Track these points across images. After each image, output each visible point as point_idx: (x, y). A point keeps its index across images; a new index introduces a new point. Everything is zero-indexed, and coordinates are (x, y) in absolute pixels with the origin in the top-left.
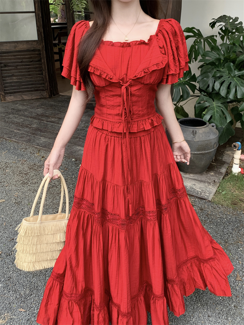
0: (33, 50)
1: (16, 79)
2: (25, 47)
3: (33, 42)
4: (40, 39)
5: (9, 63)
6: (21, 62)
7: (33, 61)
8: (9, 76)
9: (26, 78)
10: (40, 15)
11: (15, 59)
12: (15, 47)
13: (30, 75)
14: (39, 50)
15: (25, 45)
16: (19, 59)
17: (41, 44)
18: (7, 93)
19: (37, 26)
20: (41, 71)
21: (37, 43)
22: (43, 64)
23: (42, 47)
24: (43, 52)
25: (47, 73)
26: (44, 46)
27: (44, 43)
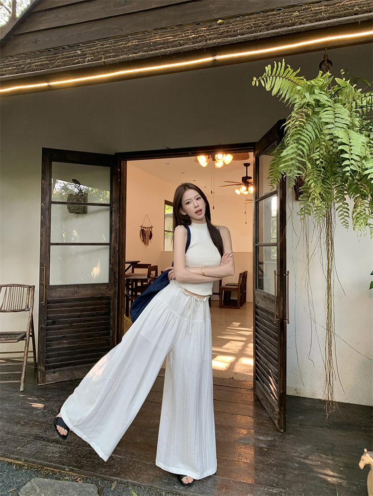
0: (100, 298)
1: (67, 343)
2: (88, 293)
3: (101, 286)
4: (112, 282)
5: (61, 317)
6: (79, 316)
7: (97, 313)
8: (56, 339)
9: (84, 340)
10: (117, 249)
11: (70, 311)
12: (74, 294)
13: (89, 336)
15: (88, 291)
17: (113, 288)
18: (50, 368)
19: (110, 263)
20: (108, 329)
21: (108, 287)
22: (111, 319)
23: (114, 293)
24: (114, 301)
25: (116, 333)
26: (116, 292)
27: (117, 287)
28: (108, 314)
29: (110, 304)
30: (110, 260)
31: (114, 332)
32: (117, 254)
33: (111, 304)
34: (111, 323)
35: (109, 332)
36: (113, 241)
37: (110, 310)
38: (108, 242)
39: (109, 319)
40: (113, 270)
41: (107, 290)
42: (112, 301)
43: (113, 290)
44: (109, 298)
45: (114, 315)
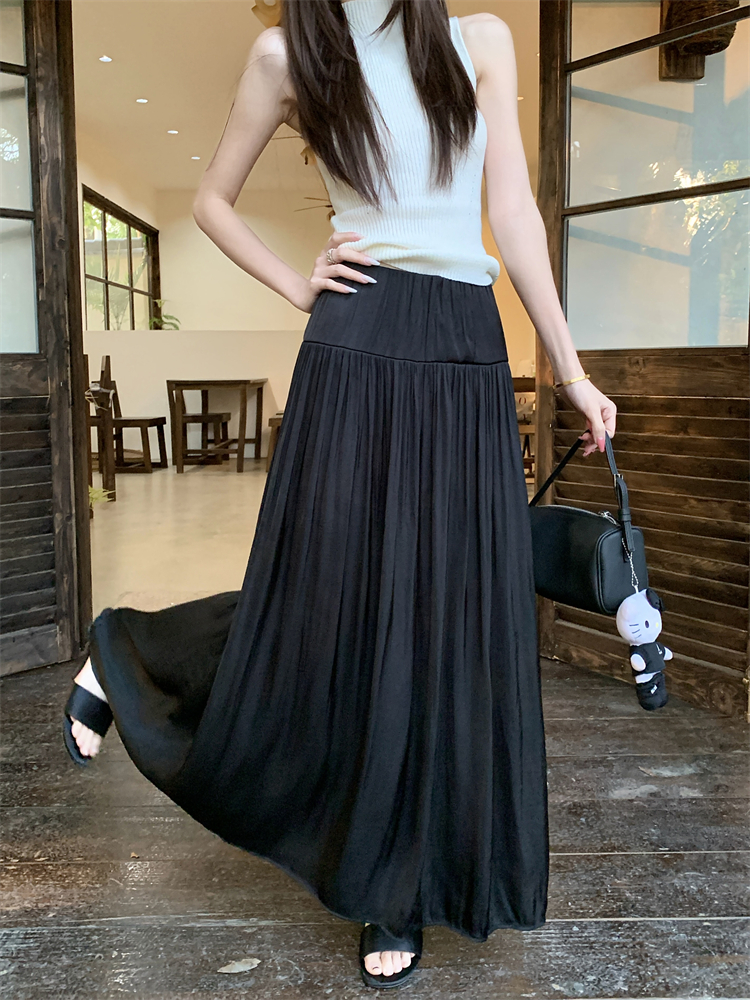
0: (13, 405)
3: (15, 363)
4: (51, 349)
17: (56, 371)
19: (39, 285)
20: (43, 510)
21: (35, 367)
22: (54, 478)
23: (59, 386)
24: (59, 417)
25: (74, 520)
26: (66, 384)
27: (69, 369)
28: (43, 458)
29: (47, 427)
30: (39, 273)
31: (69, 518)
32: (63, 249)
33: (53, 426)
34: (57, 489)
35: (51, 522)
36: (44, 204)
37: (49, 445)
38: (28, 207)
39: (48, 477)
40: (51, 308)
41: (33, 377)
42: (54, 416)
43: (56, 379)
44: (42, 406)
45: (64, 463)
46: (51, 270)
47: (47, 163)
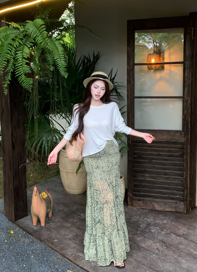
0: (175, 143)
1: (148, 176)
3: (176, 133)
4: (185, 131)
6: (158, 155)
7: (172, 155)
8: (140, 172)
9: (161, 177)
10: (189, 102)
11: (150, 150)
14: (182, 143)
15: (165, 136)
16: (156, 151)
17: (186, 135)
18: (136, 196)
19: (183, 114)
20: (181, 170)
21: (181, 134)
23: (187, 140)
25: (189, 175)
27: (190, 135)
28: (182, 156)
29: (183, 149)
30: (183, 111)
31: (187, 174)
32: (190, 106)
34: (185, 165)
35: (183, 174)
36: (185, 94)
37: (183, 153)
38: (181, 95)
40: (186, 120)
41: (180, 137)
42: (185, 146)
43: (186, 137)
45: (187, 158)
46: (186, 111)
47: (187, 85)
